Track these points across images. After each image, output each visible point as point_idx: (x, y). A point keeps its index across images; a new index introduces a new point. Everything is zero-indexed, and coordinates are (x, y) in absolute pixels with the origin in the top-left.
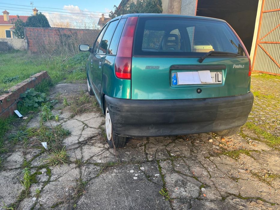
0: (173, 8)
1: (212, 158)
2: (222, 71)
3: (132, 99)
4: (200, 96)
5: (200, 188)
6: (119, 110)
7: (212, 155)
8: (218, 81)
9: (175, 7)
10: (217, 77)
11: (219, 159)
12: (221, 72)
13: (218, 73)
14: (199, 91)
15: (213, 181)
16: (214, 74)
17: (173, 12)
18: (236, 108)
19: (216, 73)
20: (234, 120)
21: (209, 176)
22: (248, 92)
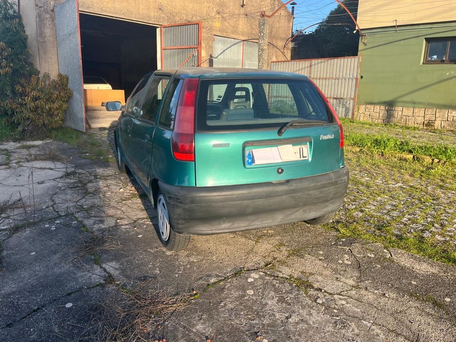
0: (45, 37)
1: (124, 202)
2: (306, 144)
3: (197, 186)
4: (283, 177)
5: (116, 221)
6: (180, 201)
7: (124, 200)
8: (303, 157)
9: (47, 35)
10: (301, 152)
11: (130, 201)
12: (306, 146)
13: (303, 146)
14: (280, 171)
15: (126, 215)
16: (297, 148)
17: (45, 42)
18: (328, 188)
19: (299, 147)
20: (326, 204)
21: (123, 213)
22: (342, 167)
